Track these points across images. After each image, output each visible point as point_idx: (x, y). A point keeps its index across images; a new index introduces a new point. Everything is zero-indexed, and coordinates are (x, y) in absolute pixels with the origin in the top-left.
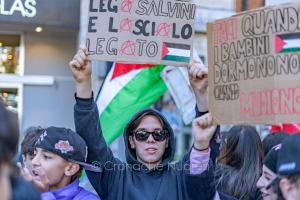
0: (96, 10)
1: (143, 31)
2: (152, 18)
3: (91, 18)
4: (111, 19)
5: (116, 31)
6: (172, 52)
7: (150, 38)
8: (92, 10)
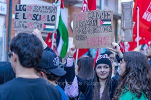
0: (18, 10)
1: (36, 19)
2: (39, 13)
3: (16, 13)
4: (24, 14)
5: (26, 19)
6: (48, 27)
7: (39, 22)
8: (16, 10)
